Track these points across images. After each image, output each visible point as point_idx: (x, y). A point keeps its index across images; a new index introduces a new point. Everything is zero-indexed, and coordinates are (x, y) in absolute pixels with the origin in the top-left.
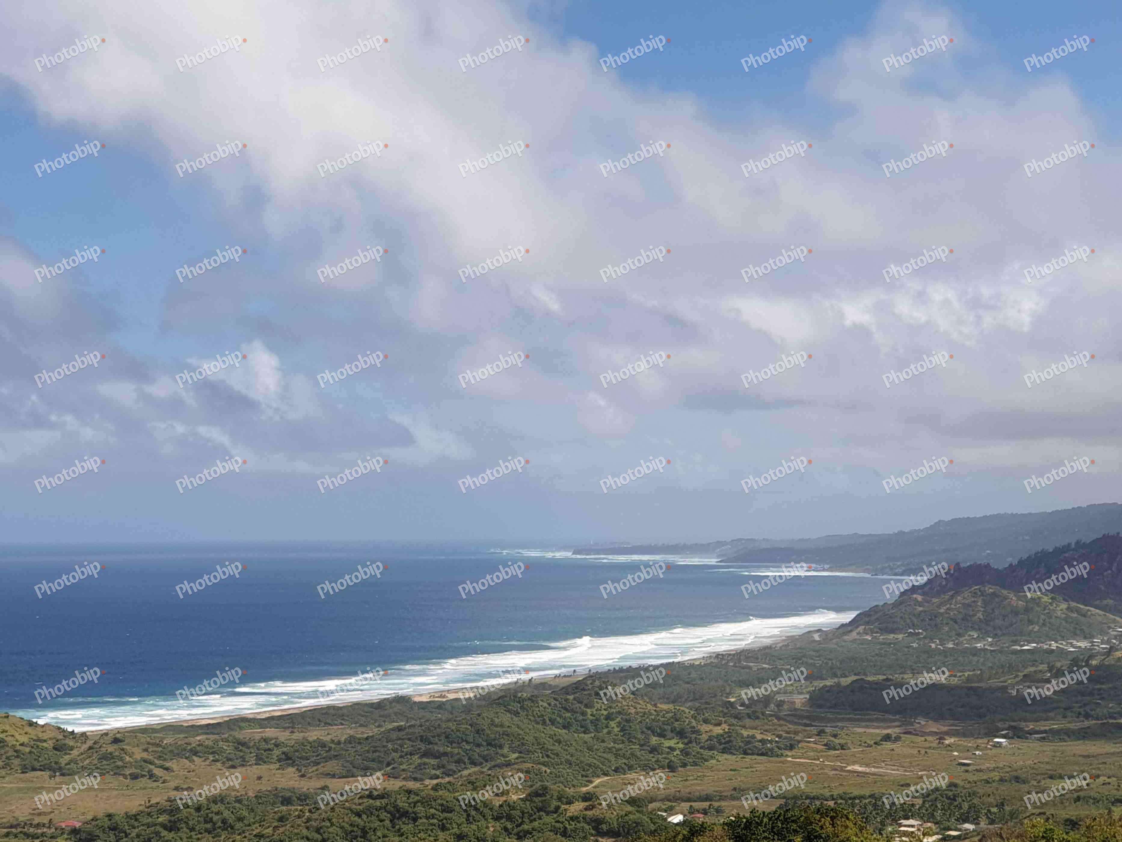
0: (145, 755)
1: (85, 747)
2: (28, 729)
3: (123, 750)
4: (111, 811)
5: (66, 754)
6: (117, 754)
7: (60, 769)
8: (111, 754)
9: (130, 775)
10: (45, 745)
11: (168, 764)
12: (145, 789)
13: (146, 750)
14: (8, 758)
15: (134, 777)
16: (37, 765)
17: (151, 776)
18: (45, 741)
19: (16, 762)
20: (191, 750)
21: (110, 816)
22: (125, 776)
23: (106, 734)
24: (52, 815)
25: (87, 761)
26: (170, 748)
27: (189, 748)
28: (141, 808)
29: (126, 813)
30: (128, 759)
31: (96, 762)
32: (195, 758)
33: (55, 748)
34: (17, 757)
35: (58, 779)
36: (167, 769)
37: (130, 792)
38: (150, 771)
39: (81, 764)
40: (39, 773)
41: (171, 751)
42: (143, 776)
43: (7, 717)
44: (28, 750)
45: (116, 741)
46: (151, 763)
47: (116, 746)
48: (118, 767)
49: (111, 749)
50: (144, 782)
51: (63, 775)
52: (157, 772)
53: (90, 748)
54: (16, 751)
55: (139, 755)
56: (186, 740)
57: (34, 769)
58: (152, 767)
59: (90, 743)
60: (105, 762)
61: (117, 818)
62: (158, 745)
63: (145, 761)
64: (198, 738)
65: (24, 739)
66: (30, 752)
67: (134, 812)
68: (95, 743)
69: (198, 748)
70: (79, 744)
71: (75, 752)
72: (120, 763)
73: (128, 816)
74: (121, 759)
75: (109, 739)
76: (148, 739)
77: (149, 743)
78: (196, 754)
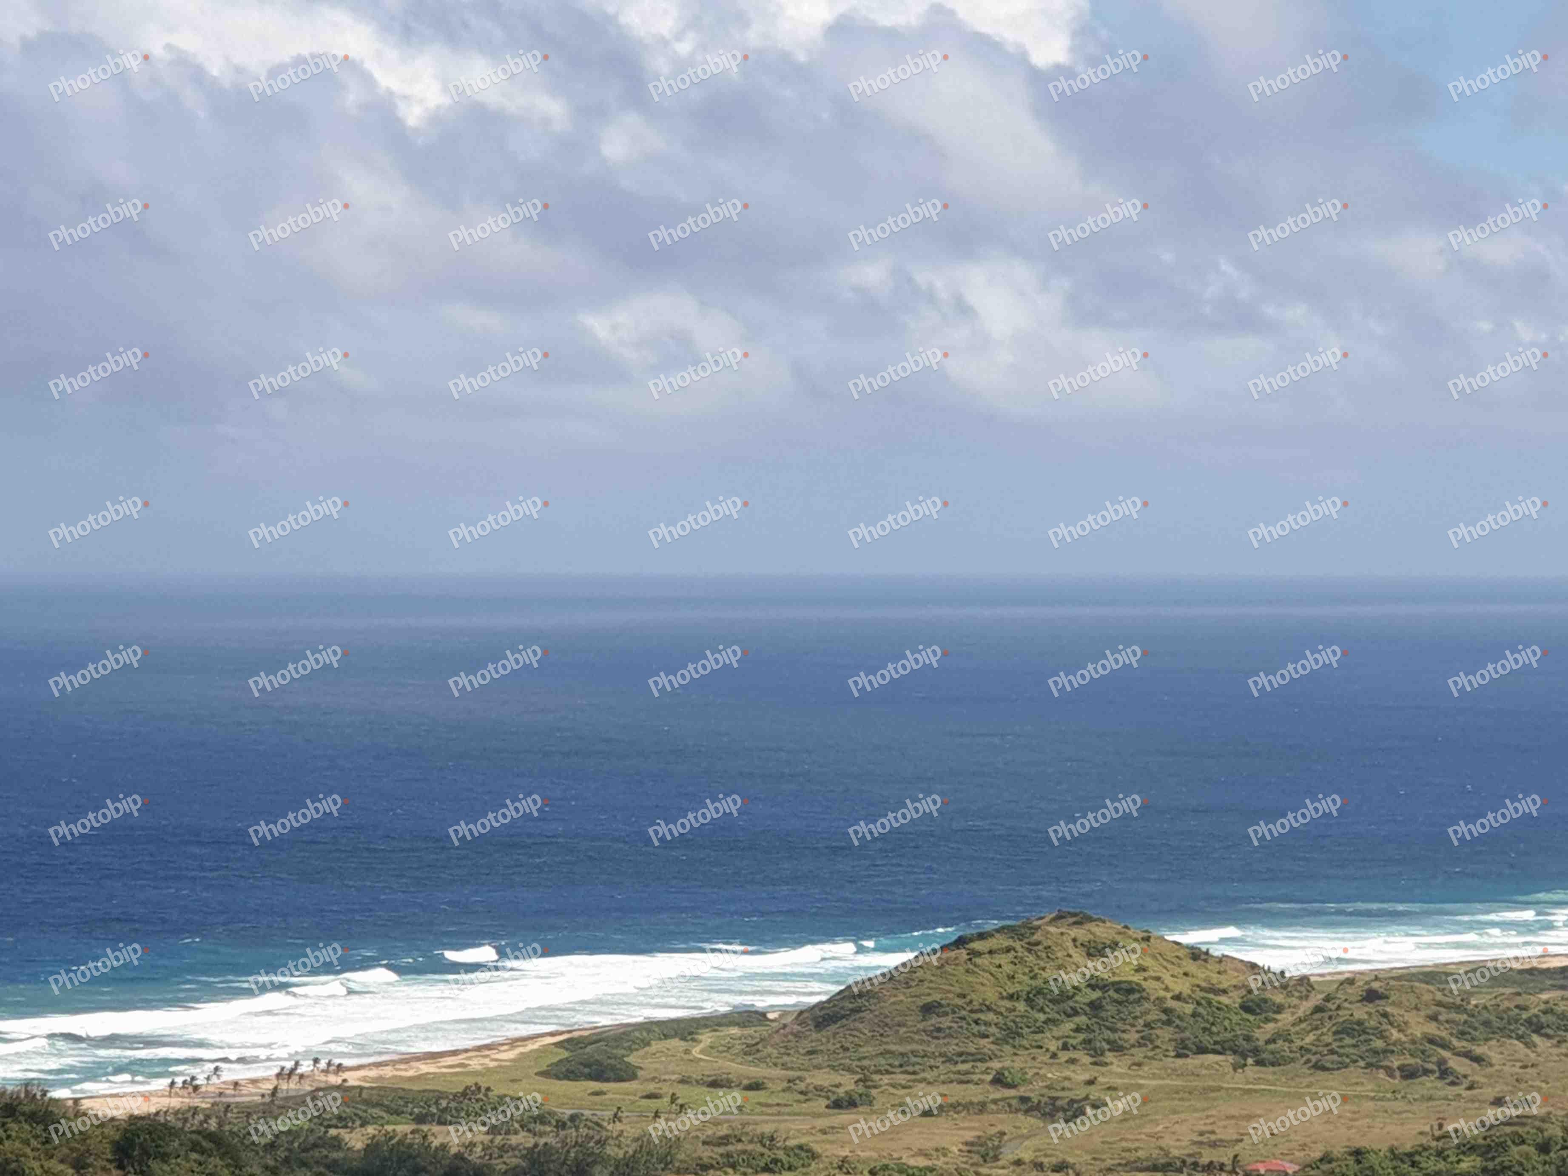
0: (1432, 1029)
1: (1306, 1007)
2: (1191, 966)
3: (1385, 1015)
4: (1358, 1145)
5: (1267, 1020)
6: (1373, 1023)
7: (1256, 1051)
8: (1360, 1023)
9: (1401, 1068)
10: (1224, 999)
11: (1478, 1050)
12: (1430, 1098)
13: (1434, 1018)
14: (1147, 1025)
15: (1409, 1074)
16: (1206, 1039)
17: (1444, 1072)
18: (1225, 992)
19: (1165, 1034)
20: (1529, 1021)
21: (1358, 1154)
22: (1390, 1072)
23: (1351, 981)
24: (1238, 1148)
25: (1310, 1038)
26: (1485, 1015)
27: (1525, 1015)
28: (1424, 1140)
29: (1392, 1150)
30: (1395, 1034)
31: (1329, 1039)
32: (1536, 1038)
33: (1245, 1008)
34: (1169, 1023)
35: (1252, 1071)
36: (1478, 1060)
37: (1399, 1105)
38: (1441, 1062)
39: (1299, 1043)
40: (1211, 1058)
41: (1487, 1023)
42: (1427, 1072)
43: (1148, 939)
44: (1189, 1008)
45: (1371, 996)
46: (1445, 1046)
47: (1371, 1007)
48: (1376, 1052)
49: (1360, 1012)
50: (1429, 1084)
51: (1260, 1063)
52: (1457, 1064)
53: (1318, 1009)
54: (1166, 1011)
55: (1419, 1027)
56: (1519, 1000)
57: (1202, 1050)
58: (1446, 1054)
59: (1316, 999)
60: (1348, 1041)
61: (1372, 1157)
62: (1458, 1008)
63: (1431, 1041)
64: (1544, 996)
65: (1182, 986)
66: (1194, 1015)
67: (1408, 1148)
68: (1328, 999)
69: (1544, 1019)
70: (1294, 1001)
71: (1286, 1018)
72: (1379, 1044)
73: (1394, 1154)
74: (1382, 1036)
75: (1354, 992)
76: (1439, 996)
77: (1439, 1004)
78: (1538, 1029)
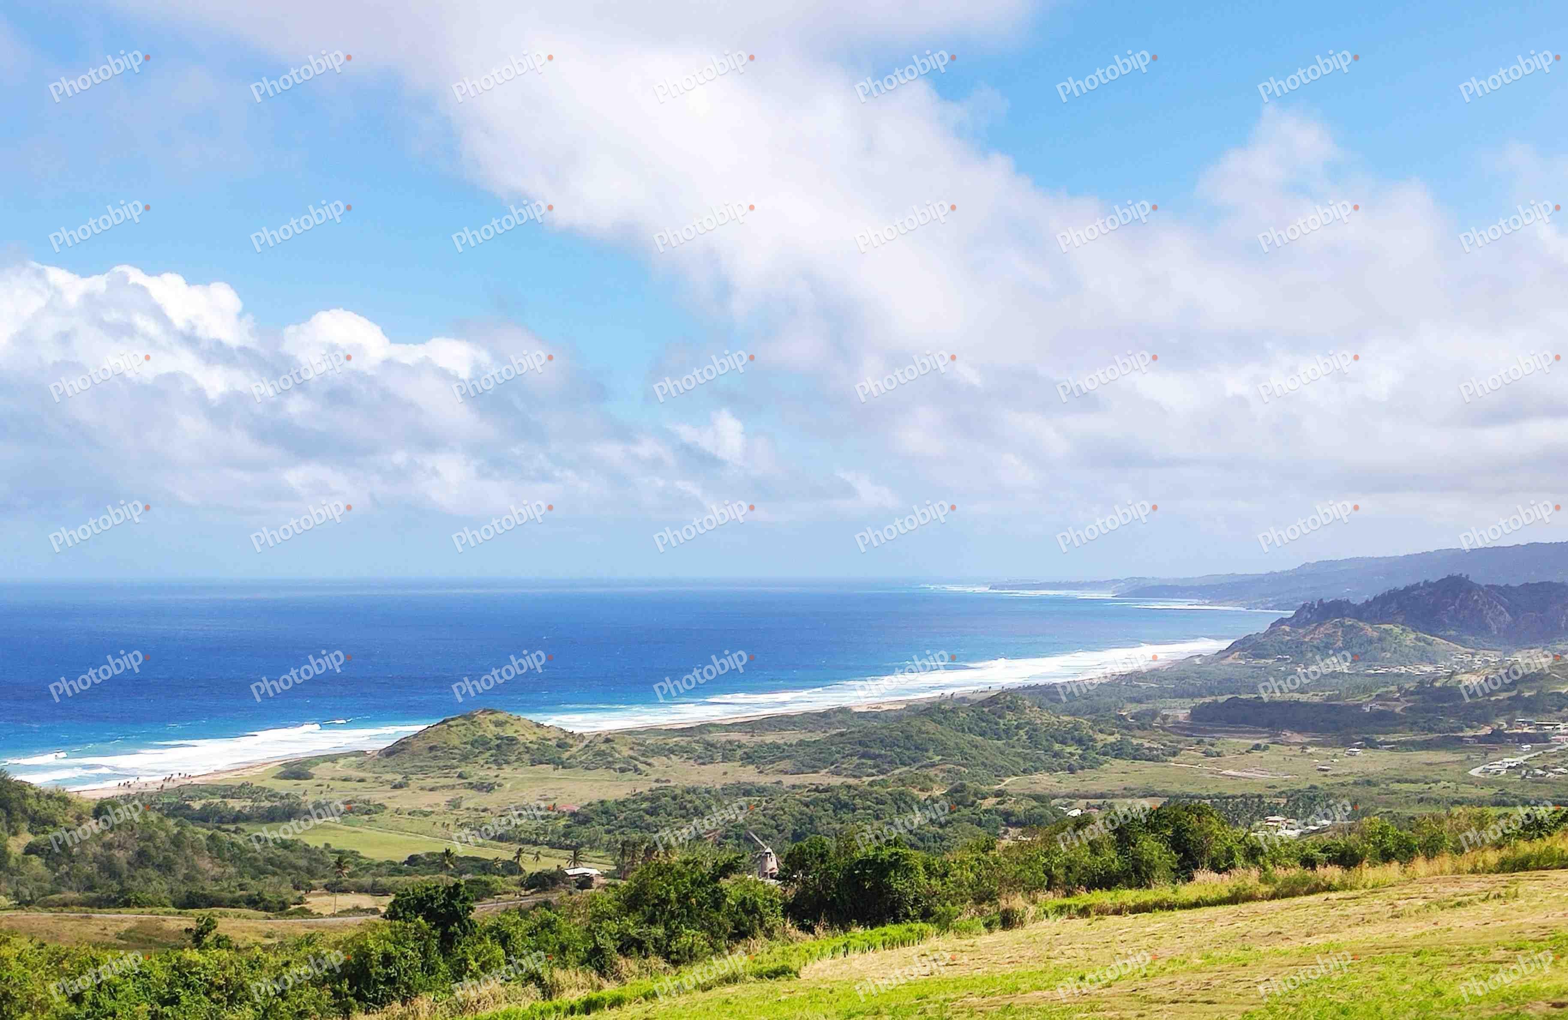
0: (631, 753)
1: (584, 744)
2: (537, 730)
3: (613, 748)
4: (602, 798)
5: (567, 751)
6: (608, 751)
7: (562, 763)
8: (603, 751)
9: (620, 769)
10: (550, 743)
11: (650, 761)
12: (631, 780)
13: (632, 749)
14: (519, 753)
15: (622, 770)
16: (544, 759)
17: (636, 770)
18: (550, 740)
19: (526, 757)
20: (669, 749)
21: (602, 802)
22: (615, 770)
23: (599, 735)
24: (555, 801)
25: (583, 758)
26: (652, 747)
27: (667, 747)
28: (628, 796)
29: (616, 800)
30: (617, 755)
31: (591, 758)
32: (672, 756)
33: (558, 746)
34: (527, 752)
35: (561, 771)
36: (649, 764)
37: (618, 783)
38: (635, 766)
39: (579, 760)
40: (545, 766)
41: (652, 750)
42: (630, 770)
43: (519, 719)
44: (536, 747)
45: (607, 741)
46: (636, 759)
47: (607, 745)
48: (609, 762)
49: (603, 747)
50: (630, 774)
51: (563, 767)
52: (641, 766)
53: (587, 746)
54: (526, 748)
55: (626, 752)
56: (665, 741)
57: (541, 763)
58: (637, 763)
59: (586, 742)
60: (599, 758)
61: (608, 804)
62: (642, 745)
63: (631, 758)
64: (675, 739)
65: (533, 738)
66: (538, 749)
67: (622, 800)
68: (590, 742)
69: (675, 748)
70: (577, 743)
71: (574, 750)
72: (610, 759)
73: (617, 803)
74: (612, 756)
75: (601, 739)
76: (634, 740)
77: (634, 743)
78: (673, 752)
